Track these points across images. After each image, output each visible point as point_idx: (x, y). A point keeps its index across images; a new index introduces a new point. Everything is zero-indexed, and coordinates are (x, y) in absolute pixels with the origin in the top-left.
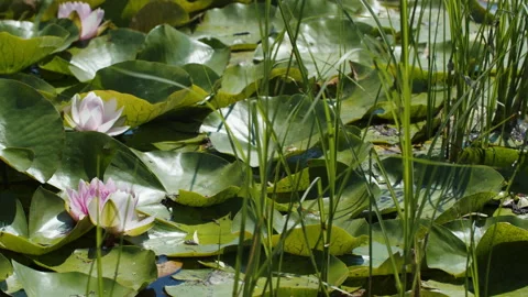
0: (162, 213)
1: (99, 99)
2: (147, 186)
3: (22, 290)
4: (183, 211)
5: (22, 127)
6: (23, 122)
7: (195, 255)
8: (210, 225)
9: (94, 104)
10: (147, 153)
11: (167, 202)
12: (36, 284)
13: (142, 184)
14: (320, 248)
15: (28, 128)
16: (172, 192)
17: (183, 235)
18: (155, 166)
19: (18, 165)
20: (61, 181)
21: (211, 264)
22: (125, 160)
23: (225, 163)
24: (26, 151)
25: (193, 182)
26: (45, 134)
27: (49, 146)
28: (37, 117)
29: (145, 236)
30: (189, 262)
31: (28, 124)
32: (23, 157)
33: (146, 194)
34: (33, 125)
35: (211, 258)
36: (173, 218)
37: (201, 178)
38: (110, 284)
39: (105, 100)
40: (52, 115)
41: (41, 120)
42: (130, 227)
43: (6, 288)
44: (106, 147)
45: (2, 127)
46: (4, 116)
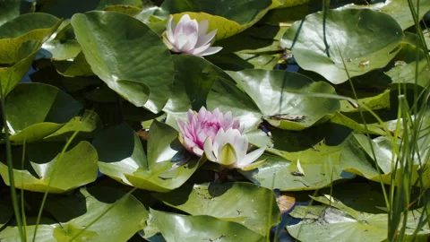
0: (264, 141)
1: (195, 22)
2: (244, 108)
3: (159, 234)
5: (132, 58)
6: (133, 53)
8: (309, 150)
9: (191, 29)
10: (239, 73)
11: (264, 125)
13: (240, 107)
15: (138, 59)
16: (268, 113)
17: (288, 164)
18: (247, 86)
19: (135, 99)
20: (173, 113)
21: (320, 199)
22: (223, 85)
23: (311, 82)
24: (140, 84)
25: (281, 100)
26: (155, 65)
27: (159, 78)
28: (146, 48)
31: (138, 55)
32: (139, 91)
33: (249, 119)
34: (143, 56)
36: (275, 147)
37: (289, 96)
39: (199, 22)
40: (158, 47)
41: (149, 52)
44: (205, 71)
45: (113, 59)
46: (115, 48)
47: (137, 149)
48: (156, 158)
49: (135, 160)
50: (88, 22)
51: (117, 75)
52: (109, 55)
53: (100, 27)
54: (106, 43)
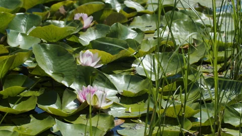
0: (116, 100)
1: (91, 53)
2: (110, 88)
3: (59, 131)
4: (125, 99)
5: (59, 64)
6: (60, 62)
7: (130, 117)
8: (136, 104)
9: (89, 55)
10: (110, 75)
11: (118, 95)
12: (65, 128)
13: (108, 88)
14: (180, 115)
16: (120, 91)
17: (124, 109)
18: (114, 81)
19: (58, 79)
20: (75, 86)
21: (136, 121)
22: (101, 77)
23: (142, 80)
24: (61, 74)
25: (128, 87)
26: (69, 67)
27: (71, 72)
28: (66, 60)
29: (109, 109)
30: (128, 120)
31: (62, 63)
32: (60, 76)
33: (110, 92)
34: (64, 63)
35: (136, 118)
36: (121, 102)
37: (132, 85)
38: (95, 129)
39: (93, 53)
40: (71, 60)
41: (67, 61)
42: (103, 105)
43: (53, 130)
44: (93, 72)
45: (51, 64)
46: (53, 59)
47: (58, 101)
48: (66, 105)
49: (57, 105)
50: (42, 49)
51: (52, 70)
52: (49, 62)
53: (46, 51)
54: (49, 58)
